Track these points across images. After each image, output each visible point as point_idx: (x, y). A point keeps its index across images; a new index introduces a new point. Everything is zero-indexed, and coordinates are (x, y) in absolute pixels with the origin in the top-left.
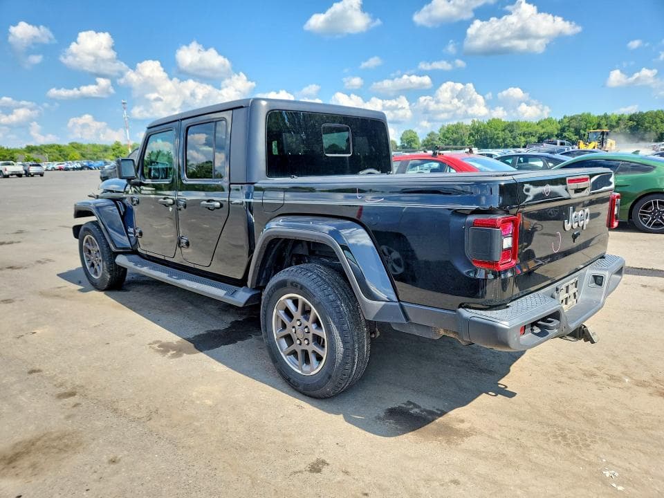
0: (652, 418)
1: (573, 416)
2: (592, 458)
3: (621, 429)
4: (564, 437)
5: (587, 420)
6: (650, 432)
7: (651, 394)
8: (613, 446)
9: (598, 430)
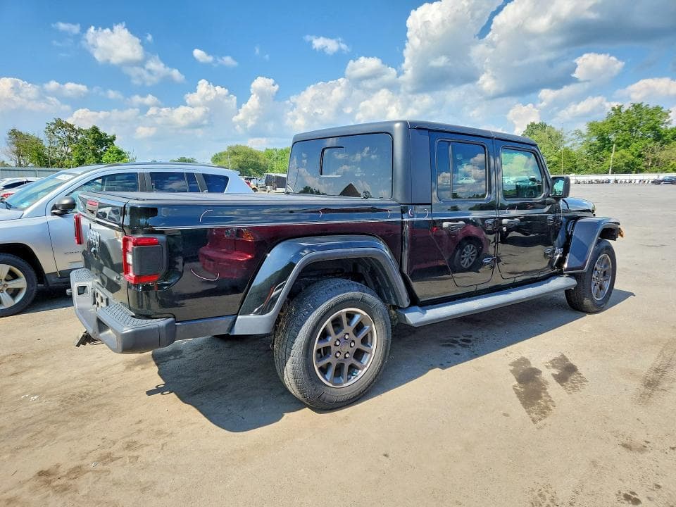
0: (39, 445)
1: (94, 409)
2: (54, 399)
3: (52, 422)
4: (82, 397)
5: (81, 413)
6: (31, 434)
7: (58, 466)
8: (47, 410)
9: (67, 412)
